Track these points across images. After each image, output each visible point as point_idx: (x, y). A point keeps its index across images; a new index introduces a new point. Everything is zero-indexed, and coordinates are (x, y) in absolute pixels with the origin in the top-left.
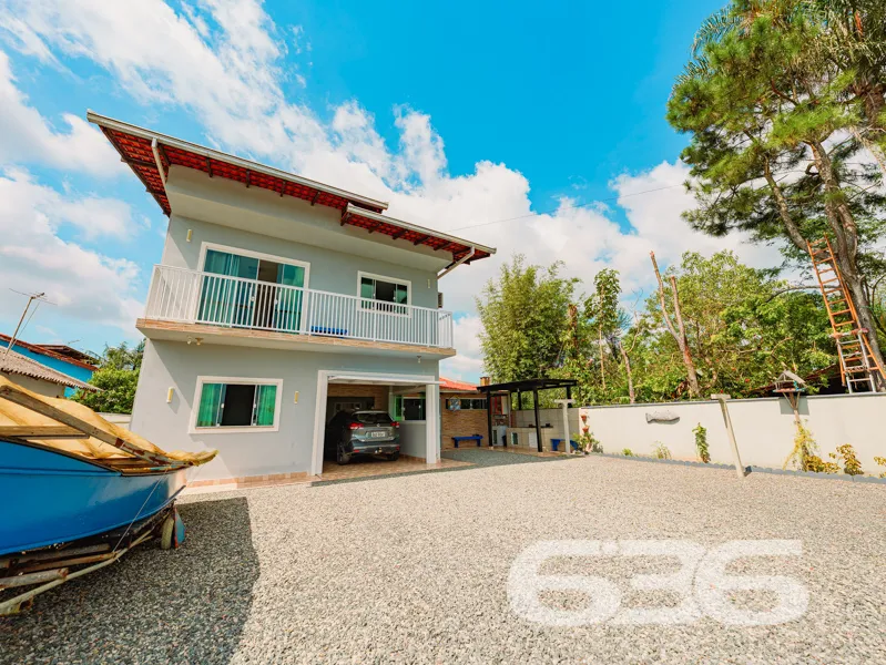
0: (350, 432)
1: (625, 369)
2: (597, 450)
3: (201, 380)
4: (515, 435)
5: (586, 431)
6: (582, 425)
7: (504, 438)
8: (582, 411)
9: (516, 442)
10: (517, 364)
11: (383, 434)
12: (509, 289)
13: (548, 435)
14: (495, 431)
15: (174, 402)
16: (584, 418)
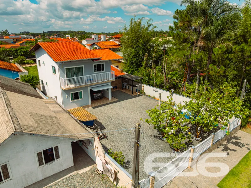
0: (94, 95)
1: (154, 76)
2: (145, 94)
3: (70, 93)
4: (128, 87)
5: (143, 89)
6: (143, 88)
7: (126, 86)
8: (143, 85)
9: (128, 88)
10: (132, 59)
11: (100, 95)
12: (131, 29)
13: (135, 89)
14: (124, 84)
15: (68, 98)
16: (143, 87)
